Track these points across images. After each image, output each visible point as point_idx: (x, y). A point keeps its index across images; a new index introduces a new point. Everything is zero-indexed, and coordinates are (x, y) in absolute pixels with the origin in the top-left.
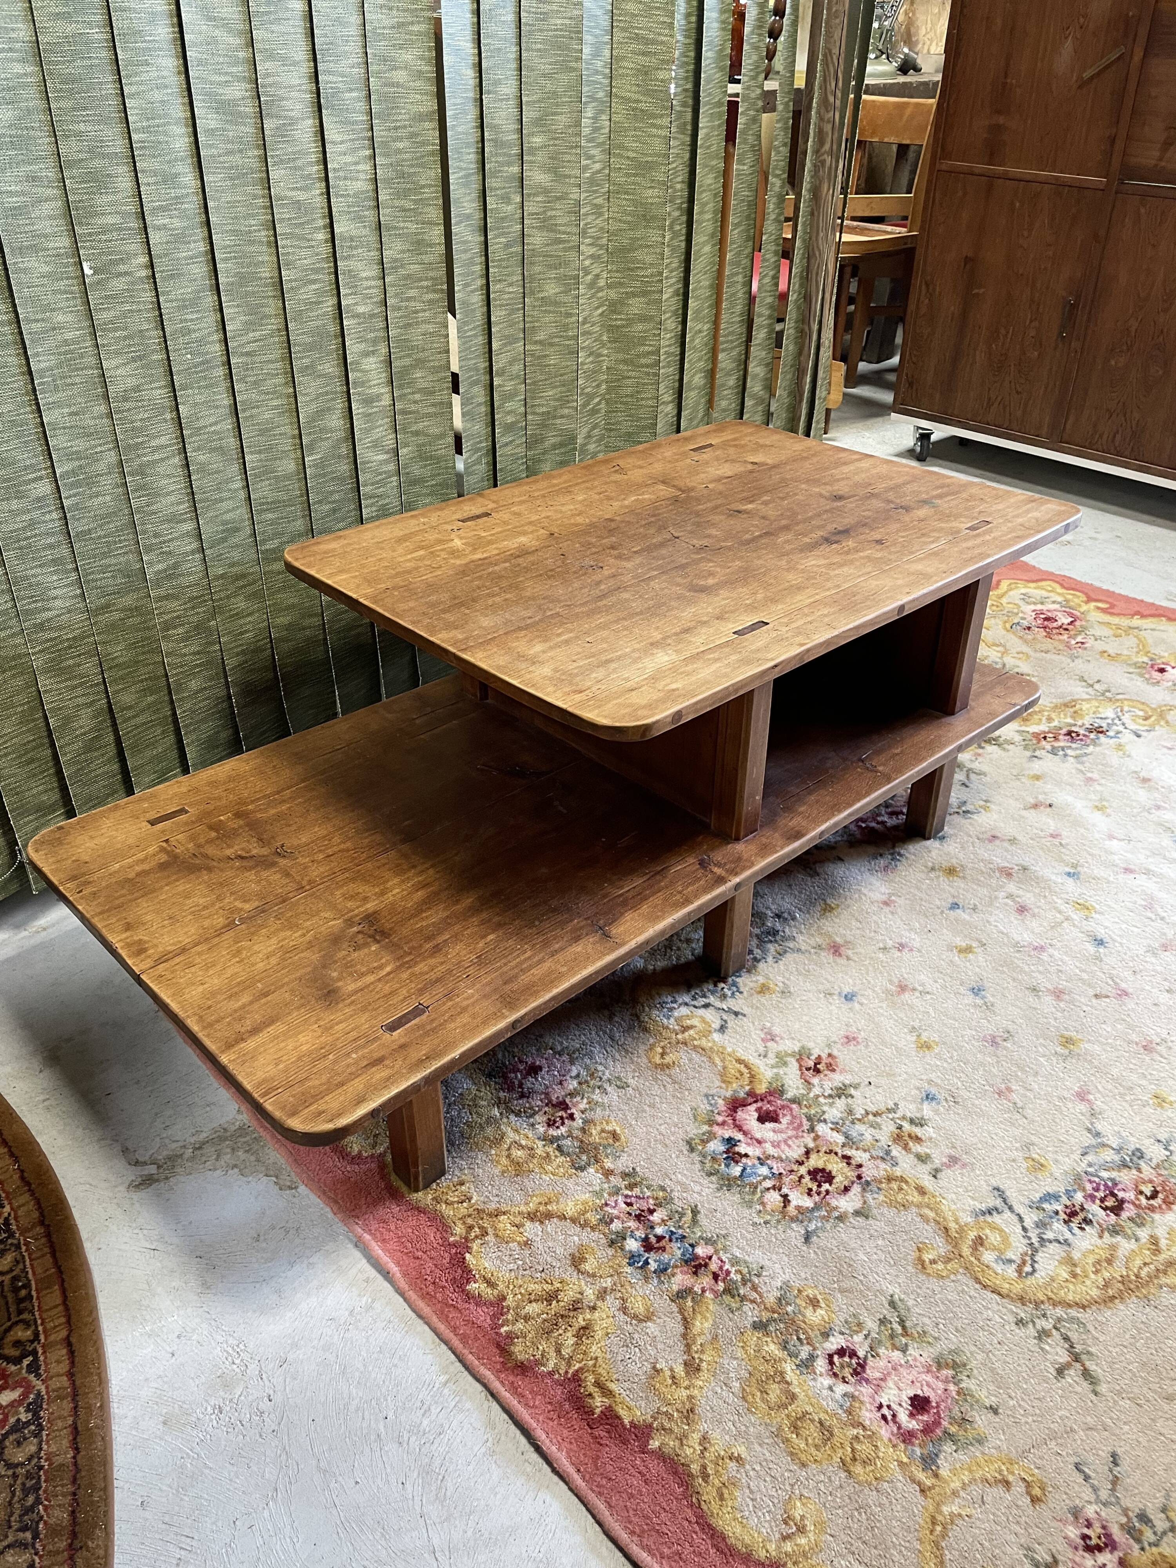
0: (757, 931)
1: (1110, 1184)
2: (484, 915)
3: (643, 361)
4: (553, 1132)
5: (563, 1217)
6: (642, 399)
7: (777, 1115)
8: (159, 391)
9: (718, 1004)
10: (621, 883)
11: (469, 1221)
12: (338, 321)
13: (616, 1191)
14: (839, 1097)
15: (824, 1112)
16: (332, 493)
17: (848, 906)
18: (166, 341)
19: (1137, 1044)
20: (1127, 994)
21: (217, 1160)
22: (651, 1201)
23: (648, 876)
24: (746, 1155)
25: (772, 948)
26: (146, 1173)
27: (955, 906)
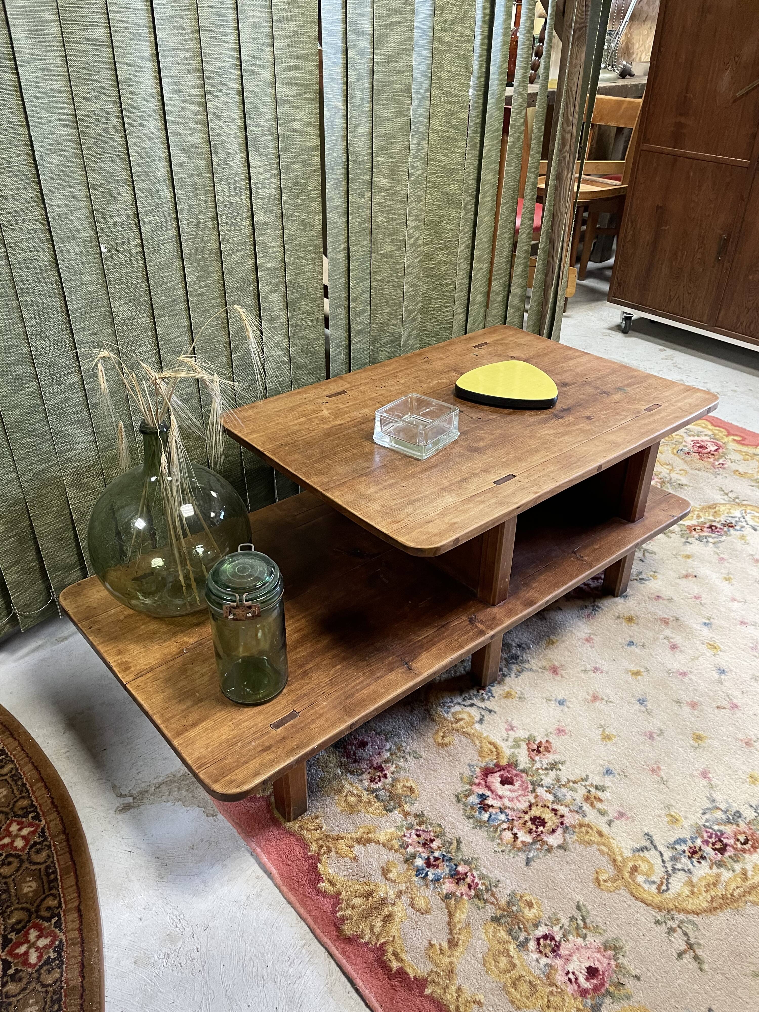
0: (505, 656)
1: (719, 833)
2: (335, 652)
3: (445, 289)
4: (373, 786)
5: (378, 843)
6: (444, 312)
7: (513, 780)
8: (144, 319)
9: (479, 704)
10: (420, 632)
11: (321, 842)
12: (255, 273)
13: (410, 827)
14: (552, 770)
15: (542, 780)
17: (563, 641)
18: (149, 290)
19: (741, 741)
20: (737, 707)
21: (169, 795)
22: (432, 834)
23: (436, 629)
24: (492, 806)
25: (514, 667)
26: (126, 802)
27: (631, 643)
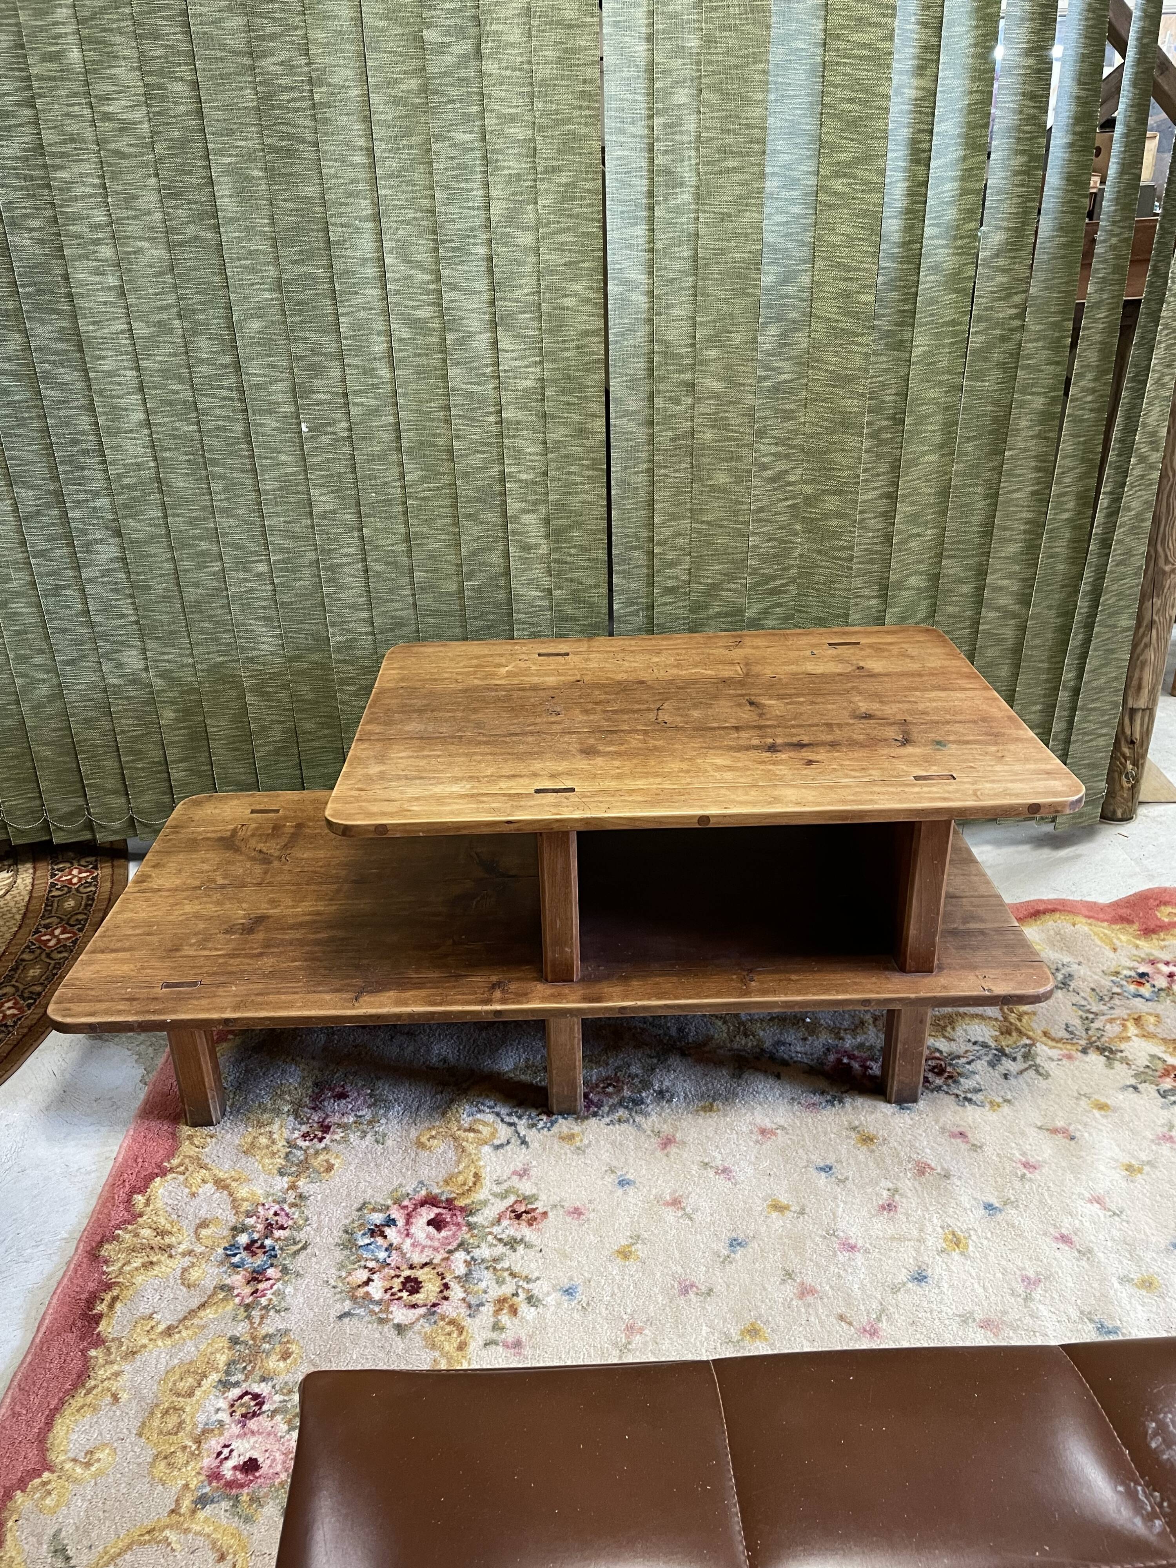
4: (300, 1141)
5: (231, 1194)
7: (445, 1227)
8: (348, 516)
9: (521, 1128)
10: (425, 971)
11: (187, 1161)
13: (281, 1201)
14: (505, 1245)
15: (478, 1247)
16: (487, 613)
17: (725, 1116)
18: (357, 482)
22: (290, 1222)
24: (386, 1237)
25: (621, 1113)
27: (826, 1169)
